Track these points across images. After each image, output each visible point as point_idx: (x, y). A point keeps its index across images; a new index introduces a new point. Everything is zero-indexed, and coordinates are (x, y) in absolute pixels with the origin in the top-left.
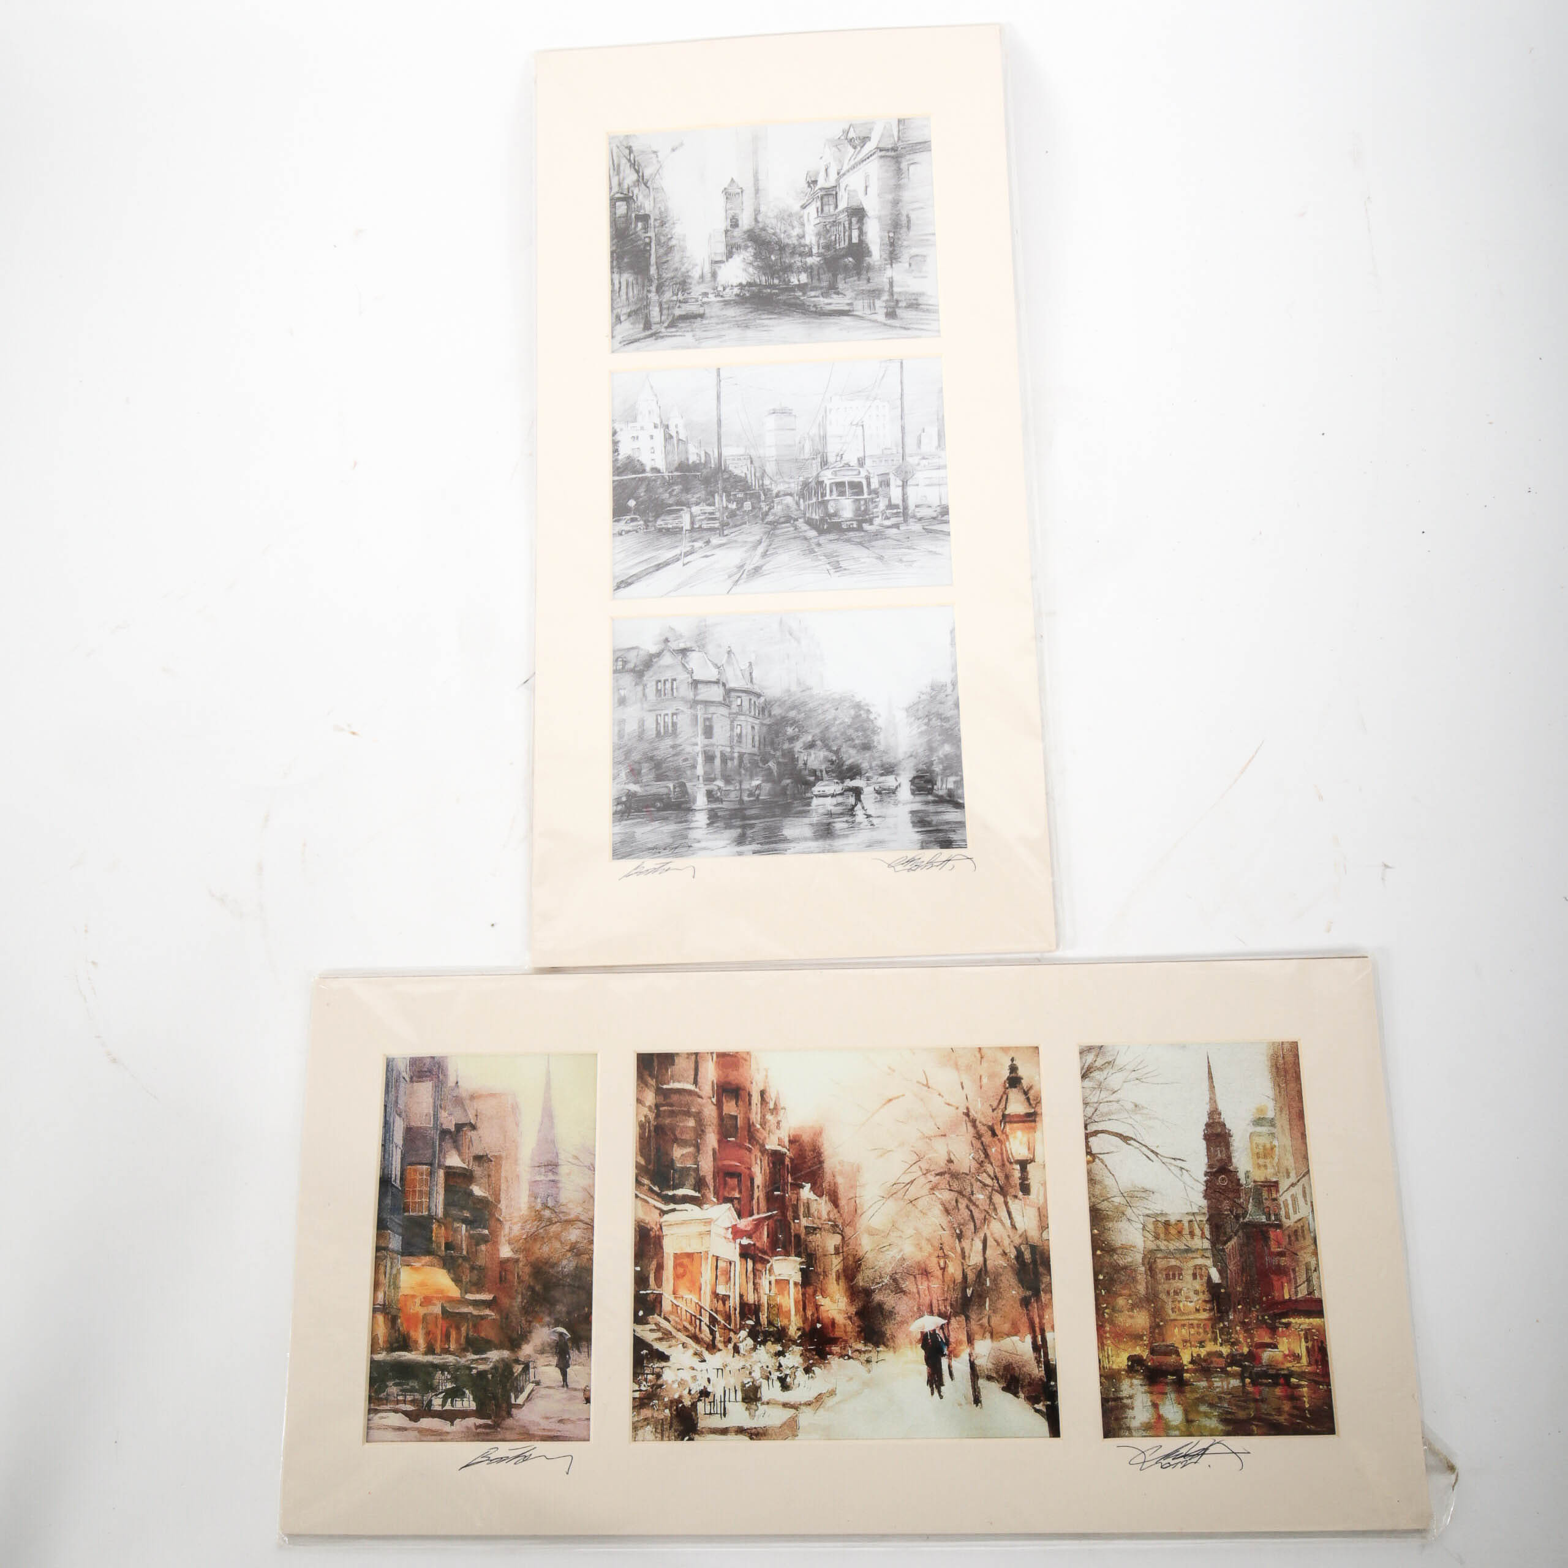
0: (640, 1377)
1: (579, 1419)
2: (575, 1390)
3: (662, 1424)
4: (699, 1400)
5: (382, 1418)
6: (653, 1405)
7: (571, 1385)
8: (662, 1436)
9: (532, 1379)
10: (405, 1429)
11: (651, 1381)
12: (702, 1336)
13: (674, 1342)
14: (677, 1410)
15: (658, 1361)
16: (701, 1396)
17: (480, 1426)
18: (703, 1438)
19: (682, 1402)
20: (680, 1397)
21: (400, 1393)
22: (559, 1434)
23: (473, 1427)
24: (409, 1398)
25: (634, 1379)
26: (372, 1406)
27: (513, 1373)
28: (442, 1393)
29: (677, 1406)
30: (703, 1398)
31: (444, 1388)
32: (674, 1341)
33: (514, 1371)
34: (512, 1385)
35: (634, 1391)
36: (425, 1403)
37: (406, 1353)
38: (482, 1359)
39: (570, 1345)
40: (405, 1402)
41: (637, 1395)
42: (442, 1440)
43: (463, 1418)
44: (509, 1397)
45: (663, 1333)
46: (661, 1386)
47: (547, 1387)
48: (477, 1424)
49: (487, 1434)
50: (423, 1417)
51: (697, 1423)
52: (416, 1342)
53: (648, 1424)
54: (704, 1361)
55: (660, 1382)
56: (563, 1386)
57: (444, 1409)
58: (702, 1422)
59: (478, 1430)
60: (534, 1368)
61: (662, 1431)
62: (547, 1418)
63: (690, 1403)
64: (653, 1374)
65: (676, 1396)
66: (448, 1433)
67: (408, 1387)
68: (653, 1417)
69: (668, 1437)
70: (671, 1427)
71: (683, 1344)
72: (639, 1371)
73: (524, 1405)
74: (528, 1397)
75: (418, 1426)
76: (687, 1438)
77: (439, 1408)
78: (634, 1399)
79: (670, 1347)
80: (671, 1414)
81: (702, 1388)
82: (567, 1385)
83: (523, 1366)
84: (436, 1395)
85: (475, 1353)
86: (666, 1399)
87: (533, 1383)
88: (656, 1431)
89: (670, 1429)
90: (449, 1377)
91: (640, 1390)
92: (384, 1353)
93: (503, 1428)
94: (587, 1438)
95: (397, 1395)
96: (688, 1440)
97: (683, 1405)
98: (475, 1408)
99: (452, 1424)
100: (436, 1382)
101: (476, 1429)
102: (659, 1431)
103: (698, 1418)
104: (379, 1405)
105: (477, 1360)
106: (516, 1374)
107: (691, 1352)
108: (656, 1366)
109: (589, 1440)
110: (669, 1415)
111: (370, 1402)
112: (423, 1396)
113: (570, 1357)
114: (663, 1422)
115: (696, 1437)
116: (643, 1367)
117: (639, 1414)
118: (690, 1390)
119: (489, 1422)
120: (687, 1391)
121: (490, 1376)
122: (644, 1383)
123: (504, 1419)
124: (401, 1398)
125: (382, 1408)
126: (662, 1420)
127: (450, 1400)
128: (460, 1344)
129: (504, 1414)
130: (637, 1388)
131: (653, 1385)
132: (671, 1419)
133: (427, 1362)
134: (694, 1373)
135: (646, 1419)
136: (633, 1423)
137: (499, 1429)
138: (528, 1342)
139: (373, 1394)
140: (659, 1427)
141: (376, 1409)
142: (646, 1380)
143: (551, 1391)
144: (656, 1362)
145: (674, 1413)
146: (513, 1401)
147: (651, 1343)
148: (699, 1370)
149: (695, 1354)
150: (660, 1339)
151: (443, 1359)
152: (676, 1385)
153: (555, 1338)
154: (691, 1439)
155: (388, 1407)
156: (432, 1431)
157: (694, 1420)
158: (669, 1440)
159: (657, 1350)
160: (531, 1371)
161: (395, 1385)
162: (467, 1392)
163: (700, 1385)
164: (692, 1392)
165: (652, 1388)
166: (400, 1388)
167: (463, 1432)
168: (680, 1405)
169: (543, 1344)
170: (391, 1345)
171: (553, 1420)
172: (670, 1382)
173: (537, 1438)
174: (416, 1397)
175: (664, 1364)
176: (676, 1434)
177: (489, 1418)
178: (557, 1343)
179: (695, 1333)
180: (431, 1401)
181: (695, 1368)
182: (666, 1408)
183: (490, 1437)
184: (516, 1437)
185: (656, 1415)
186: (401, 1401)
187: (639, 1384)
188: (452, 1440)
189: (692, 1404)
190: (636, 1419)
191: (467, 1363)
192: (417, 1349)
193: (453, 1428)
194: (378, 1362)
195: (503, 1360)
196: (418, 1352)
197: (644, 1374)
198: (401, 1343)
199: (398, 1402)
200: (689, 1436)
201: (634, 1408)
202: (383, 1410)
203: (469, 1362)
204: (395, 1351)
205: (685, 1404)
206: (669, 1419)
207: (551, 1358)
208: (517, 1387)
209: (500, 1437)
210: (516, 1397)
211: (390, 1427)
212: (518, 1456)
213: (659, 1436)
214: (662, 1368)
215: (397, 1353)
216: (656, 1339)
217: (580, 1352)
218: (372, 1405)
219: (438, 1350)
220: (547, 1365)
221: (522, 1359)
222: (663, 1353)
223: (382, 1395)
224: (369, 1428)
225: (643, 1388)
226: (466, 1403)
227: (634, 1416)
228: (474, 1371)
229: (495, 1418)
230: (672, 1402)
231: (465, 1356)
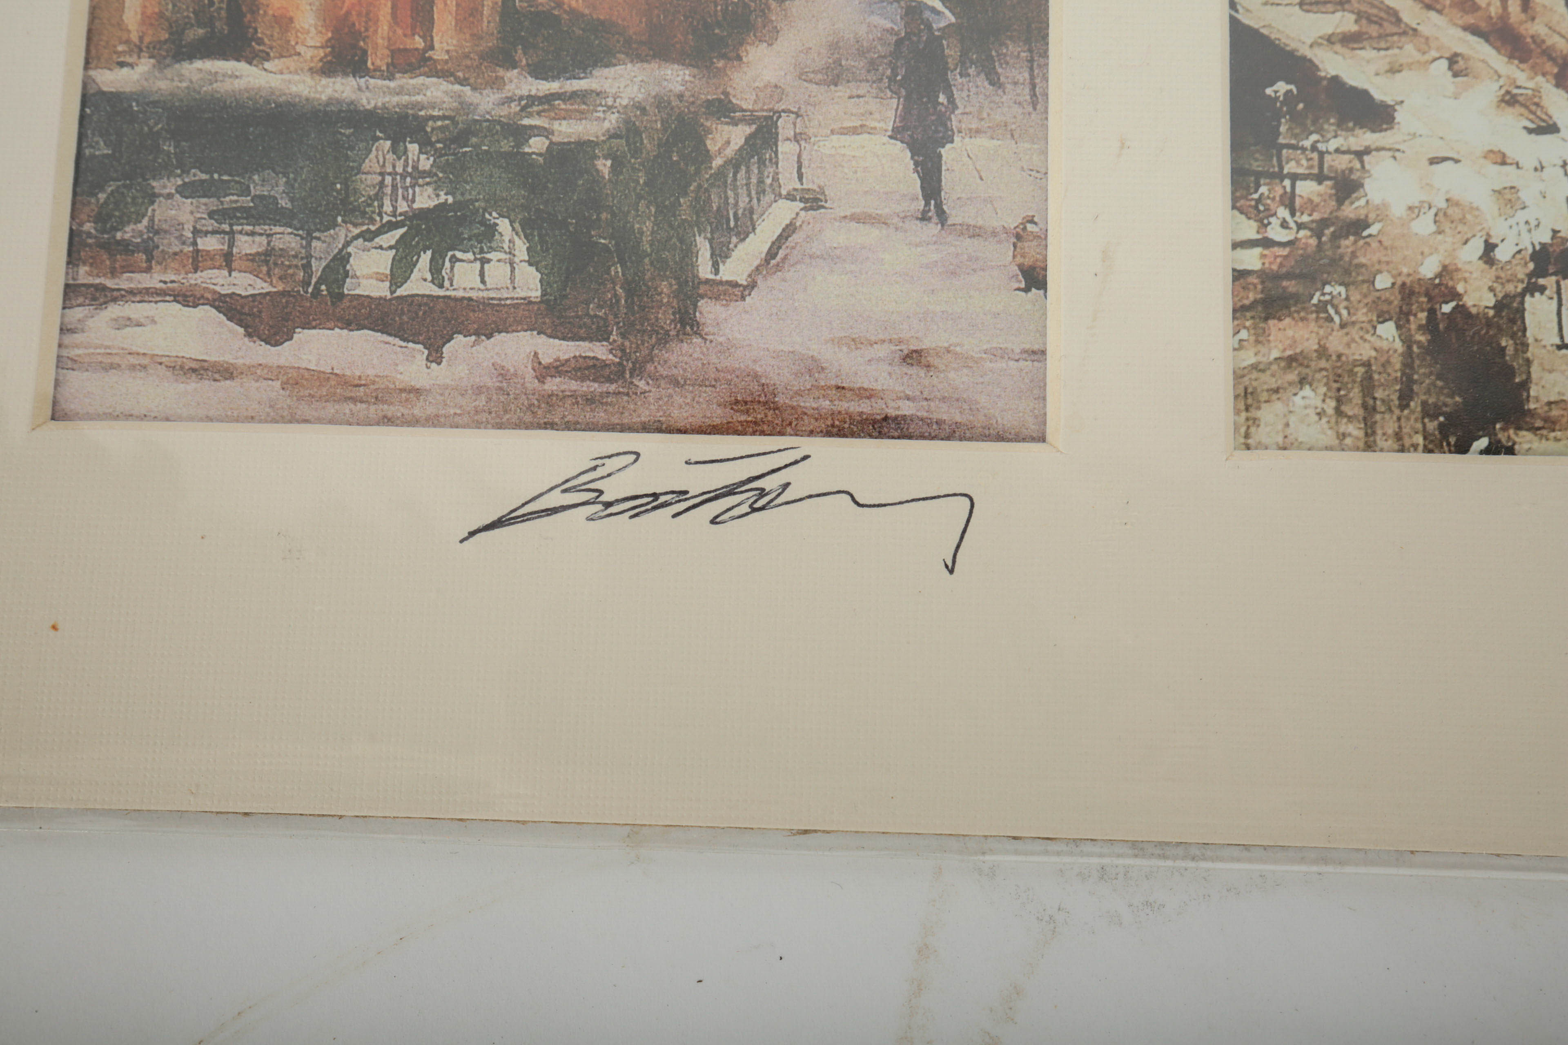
0: (1263, 189)
1: (999, 354)
2: (975, 232)
3: (1368, 386)
4: (1533, 288)
5: (130, 322)
6: (1322, 307)
7: (955, 216)
8: (1370, 431)
9: (789, 182)
10: (227, 372)
11: (1311, 206)
12: (1538, 28)
13: (1409, 51)
14: (1431, 325)
15: (1340, 124)
16: (1540, 271)
17: (557, 369)
18: (1550, 445)
19: (1456, 296)
20: (1446, 271)
21: (211, 224)
22: (907, 409)
23: (529, 374)
24: (246, 245)
25: (1235, 200)
26: (84, 275)
27: (707, 157)
28: (392, 226)
29: (1432, 312)
30: (1549, 282)
31: (403, 207)
32: (1409, 48)
33: (712, 146)
34: (701, 207)
35: (1236, 245)
36: (318, 267)
37: (241, 67)
38: (573, 96)
39: (951, 51)
40: (228, 260)
41: (1252, 260)
42: (387, 421)
43: (486, 331)
44: (689, 253)
45: (1360, 16)
46: (1358, 226)
47: (855, 218)
48: (546, 360)
49: (590, 400)
50: (307, 326)
51: (1525, 385)
52: (284, 22)
53: (1303, 381)
54: (1549, 128)
55: (1349, 211)
56: (924, 217)
57: (400, 292)
58: (1549, 378)
59: (553, 385)
60: (797, 138)
61: (1369, 410)
62: (856, 343)
63: (1489, 300)
64: (1320, 178)
65: (1429, 269)
66: (417, 392)
67: (246, 201)
68: (1322, 352)
69: (1398, 436)
70: (1405, 398)
71: (1453, 60)
72: (1256, 166)
73: (752, 285)
74: (771, 254)
75: (282, 362)
76: (1483, 443)
77: (381, 290)
78: (1239, 275)
79: (1394, 70)
80: (1408, 342)
81: (1546, 238)
82: (942, 215)
83: (748, 130)
84: (368, 236)
85: (539, 72)
86: (1383, 282)
87: (790, 197)
88: (1339, 412)
89: (1403, 407)
90: (426, 163)
91: (1267, 243)
92: (145, 65)
93: (656, 378)
94: (1032, 428)
95: (196, 232)
96: (1487, 451)
97: (1461, 309)
98: (535, 294)
99: (435, 356)
100: (367, 182)
101: (541, 379)
102: (1353, 408)
103: (1528, 362)
104: (113, 273)
105: (549, 99)
106: (717, 162)
107: (1488, 91)
108: (1333, 145)
109: (1042, 439)
110: (1399, 345)
111: (73, 257)
112: (309, 237)
113: (951, 99)
114: (1368, 377)
115: (1524, 439)
116: (1273, 147)
117: (1260, 338)
118: (1490, 247)
119: (599, 351)
120: (1476, 247)
121: (604, 166)
122: (1283, 213)
123: (664, 340)
124: (210, 244)
125: (124, 282)
126: (1367, 364)
127: (426, 258)
128: (477, 37)
129: (665, 318)
130: (1249, 230)
131: (1324, 223)
132: (1408, 364)
133: (330, 101)
134: (1507, 176)
135: (1291, 361)
136: (1238, 376)
137: (642, 384)
138: (772, 36)
139: (88, 227)
140: (1356, 394)
141: (103, 288)
142: (1289, 201)
143: (871, 234)
144: (1330, 128)
145: (1421, 338)
146: (705, 270)
147: (1309, 54)
148: (1529, 163)
149: (1509, 100)
150: (1350, 40)
151: (400, 92)
152: (1424, 226)
153: (889, 25)
154: (1493, 449)
155: (152, 280)
156: (344, 381)
157: (1511, 372)
158: (1402, 450)
159: (1336, 79)
160: (786, 149)
161: (188, 191)
162: (504, 226)
163: (1531, 226)
164: (1502, 254)
165: (1319, 235)
166: (213, 203)
167: (479, 390)
168: (1447, 308)
169: (834, 47)
170: (177, 31)
171: (882, 351)
172: (1398, 210)
173: (808, 423)
174: (277, 243)
175: (1366, 138)
176: (1432, 426)
177: (600, 334)
178: (899, 43)
179: (1504, 15)
180: (342, 259)
181: (1512, 154)
182: (1383, 318)
183: (601, 416)
184: (718, 415)
185: (1336, 342)
186: (209, 255)
187: (1262, 217)
188: (433, 421)
189: (1499, 306)
190: (1249, 358)
191: (504, 111)
192: (287, 51)
193: (440, 374)
194: (115, 99)
195: (661, 103)
196: (291, 62)
197: (1281, 176)
198: (220, 25)
199: (198, 260)
200: (1491, 434)
201: (1239, 311)
202: (131, 292)
203: (515, 107)
204: (191, 57)
205: (1469, 301)
206: (1397, 362)
207: (873, 105)
208: (721, 215)
209: (645, 415)
210: (720, 255)
211: (157, 360)
212: (730, 491)
213: (1355, 430)
214: (1360, 155)
215: (198, 64)
216: (1330, 40)
217: (995, 82)
218: (83, 270)
219: (378, 58)
220: (855, 131)
221: (745, 99)
222: (1365, 93)
223: (127, 233)
224: (61, 363)
225: (1276, 233)
226: (497, 273)
227: (1241, 346)
228: (537, 145)
229: (623, 336)
230: (1407, 292)
231: (497, 83)
